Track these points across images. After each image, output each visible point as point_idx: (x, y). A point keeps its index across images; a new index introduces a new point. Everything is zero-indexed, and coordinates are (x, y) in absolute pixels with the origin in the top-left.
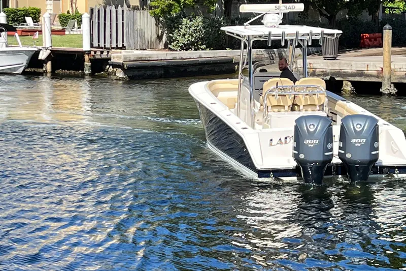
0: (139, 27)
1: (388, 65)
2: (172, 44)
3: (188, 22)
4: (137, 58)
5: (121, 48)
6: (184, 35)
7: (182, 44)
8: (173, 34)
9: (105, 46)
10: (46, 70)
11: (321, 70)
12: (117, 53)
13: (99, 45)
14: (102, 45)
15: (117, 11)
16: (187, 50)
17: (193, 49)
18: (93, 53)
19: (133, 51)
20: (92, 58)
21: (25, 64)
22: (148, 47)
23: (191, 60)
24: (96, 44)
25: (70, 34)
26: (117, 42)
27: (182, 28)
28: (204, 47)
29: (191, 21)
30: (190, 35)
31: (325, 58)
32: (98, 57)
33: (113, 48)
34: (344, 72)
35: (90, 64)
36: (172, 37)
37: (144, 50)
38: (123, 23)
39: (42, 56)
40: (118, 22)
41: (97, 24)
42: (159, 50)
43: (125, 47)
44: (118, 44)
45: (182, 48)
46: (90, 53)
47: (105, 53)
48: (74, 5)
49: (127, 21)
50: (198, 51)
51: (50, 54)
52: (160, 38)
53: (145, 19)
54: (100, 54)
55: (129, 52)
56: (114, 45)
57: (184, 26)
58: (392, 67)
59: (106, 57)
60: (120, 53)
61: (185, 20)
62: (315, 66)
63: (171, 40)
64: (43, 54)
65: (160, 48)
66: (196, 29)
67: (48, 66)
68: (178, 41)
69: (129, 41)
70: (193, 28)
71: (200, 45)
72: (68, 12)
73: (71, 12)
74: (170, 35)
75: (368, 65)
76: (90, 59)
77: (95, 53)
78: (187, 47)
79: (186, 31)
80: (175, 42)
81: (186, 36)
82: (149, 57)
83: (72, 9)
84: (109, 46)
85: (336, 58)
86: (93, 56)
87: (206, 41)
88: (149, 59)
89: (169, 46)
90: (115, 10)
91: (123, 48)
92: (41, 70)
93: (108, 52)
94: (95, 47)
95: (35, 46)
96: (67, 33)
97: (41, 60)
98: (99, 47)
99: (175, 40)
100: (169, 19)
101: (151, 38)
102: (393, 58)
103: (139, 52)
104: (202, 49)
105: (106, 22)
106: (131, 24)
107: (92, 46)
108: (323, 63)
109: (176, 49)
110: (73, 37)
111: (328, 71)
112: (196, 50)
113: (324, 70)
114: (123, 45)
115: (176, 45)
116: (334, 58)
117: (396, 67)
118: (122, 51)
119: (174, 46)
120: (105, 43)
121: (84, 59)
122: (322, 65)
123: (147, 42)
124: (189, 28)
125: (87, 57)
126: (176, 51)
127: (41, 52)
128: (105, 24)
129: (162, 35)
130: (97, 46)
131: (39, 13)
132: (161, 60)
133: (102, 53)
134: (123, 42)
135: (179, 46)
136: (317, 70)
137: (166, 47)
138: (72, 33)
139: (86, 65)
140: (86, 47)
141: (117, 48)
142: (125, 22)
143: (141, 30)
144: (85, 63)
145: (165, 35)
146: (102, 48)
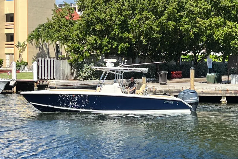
0: (62, 69)
1: (193, 87)
2: (79, 77)
3: (87, 66)
4: (63, 84)
5: (53, 79)
6: (85, 72)
7: (84, 77)
8: (79, 72)
9: (44, 78)
10: (13, 91)
11: (159, 90)
12: (51, 82)
13: (42, 78)
14: (43, 78)
15: (50, 61)
16: (86, 80)
17: (90, 79)
18: (38, 82)
19: (59, 80)
20: (38, 84)
21: (3, 88)
22: (66, 79)
23: (89, 85)
24: (40, 77)
25: (21, 72)
26: (51, 76)
27: (84, 69)
28: (95, 78)
29: (88, 65)
30: (88, 72)
31: (161, 84)
32: (41, 84)
33: (49, 79)
34: (171, 91)
35: (37, 87)
36: (78, 74)
37: (64, 80)
38: (54, 67)
39: (12, 84)
40: (51, 66)
41: (41, 67)
42: (72, 80)
43: (55, 79)
44: (51, 77)
45: (84, 79)
46: (37, 82)
47: (45, 82)
48: (21, 57)
49: (55, 65)
50: (92, 80)
51: (16, 83)
52: (72, 74)
53: (65, 64)
54: (42, 82)
55: (57, 81)
56: (49, 78)
57: (85, 68)
58: (195, 88)
59: (45, 84)
60: (53, 82)
61: (85, 65)
62: (156, 87)
63: (78, 75)
64: (12, 83)
65: (72, 79)
66: (91, 70)
67: (15, 89)
68: (82, 75)
69: (57, 76)
70: (90, 69)
71: (93, 77)
72: (18, 61)
73: (19, 61)
74: (78, 72)
75: (183, 87)
76: (37, 85)
77: (40, 82)
78: (87, 78)
79: (86, 71)
80: (81, 76)
81: (86, 73)
82: (69, 84)
83: (20, 59)
84: (47, 79)
85: (166, 83)
86: (39, 83)
87: (96, 75)
88: (69, 85)
89: (77, 78)
90: (50, 60)
91: (54, 79)
92: (10, 91)
93: (46, 81)
94: (40, 79)
95: (8, 79)
96: (20, 72)
97: (11, 86)
98: (41, 79)
99: (80, 75)
100: (77, 65)
101: (68, 74)
102: (195, 83)
103: (63, 81)
104: (94, 80)
105: (45, 66)
106: (58, 67)
107: (38, 78)
108: (160, 86)
109: (81, 79)
110: (24, 74)
111: (163, 90)
112: (91, 80)
113: (161, 90)
114: (54, 78)
115: (81, 77)
116: (165, 84)
117: (197, 88)
118: (54, 81)
119: (80, 78)
120: (44, 77)
121: (34, 85)
122: (159, 87)
123: (66, 76)
124: (88, 69)
125: (35, 84)
126: (81, 80)
127: (11, 82)
128: (45, 67)
129: (73, 72)
130: (41, 78)
131: (3, 61)
132: (75, 85)
133: (43, 82)
134: (54, 76)
135: (83, 78)
136: (157, 90)
137: (76, 78)
138: (22, 72)
139: (35, 88)
140: (35, 79)
141: (51, 79)
142: (54, 66)
143: (63, 70)
144: (35, 87)
145: (75, 72)
146: (43, 79)
